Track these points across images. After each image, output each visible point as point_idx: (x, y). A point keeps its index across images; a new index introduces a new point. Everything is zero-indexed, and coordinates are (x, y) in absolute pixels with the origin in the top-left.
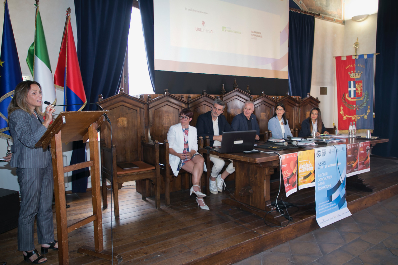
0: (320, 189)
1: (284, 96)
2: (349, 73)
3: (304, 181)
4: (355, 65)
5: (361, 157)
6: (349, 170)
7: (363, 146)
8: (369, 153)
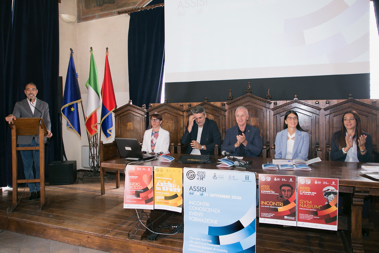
3: (166, 201)
5: (307, 201)
6: (266, 214)
7: (310, 183)
8: (333, 199)
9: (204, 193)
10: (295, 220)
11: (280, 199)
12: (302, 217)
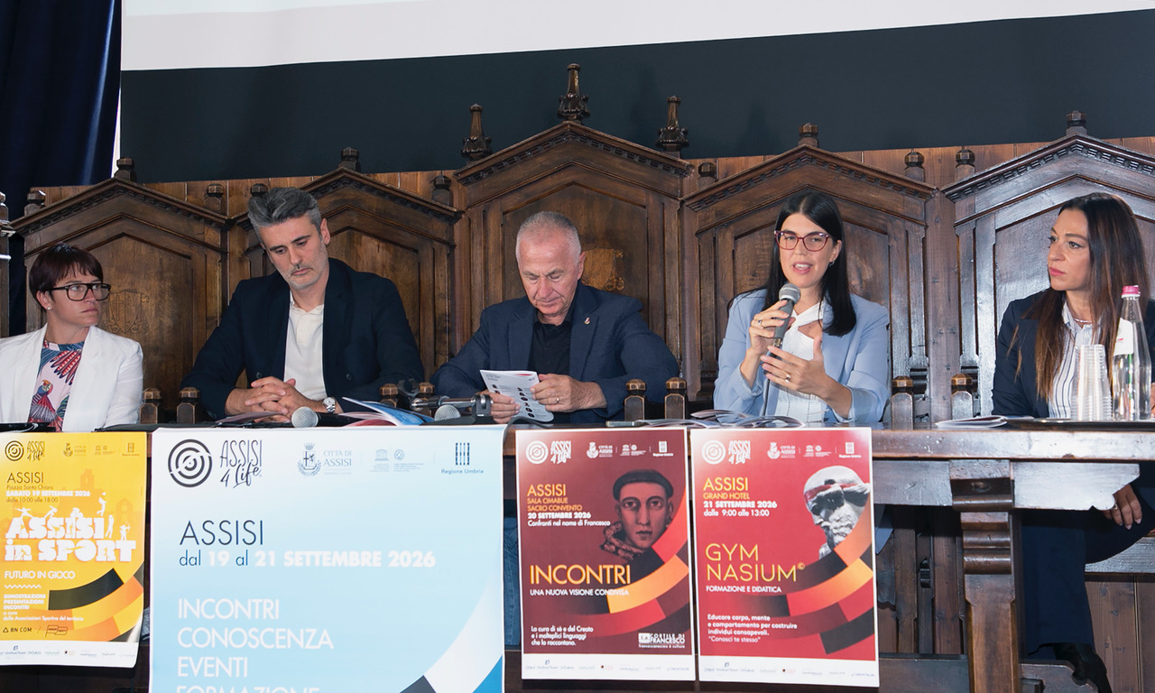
5: (738, 548)
6: (553, 629)
7: (748, 456)
8: (850, 526)
9: (257, 552)
10: (686, 651)
11: (617, 548)
12: (720, 628)
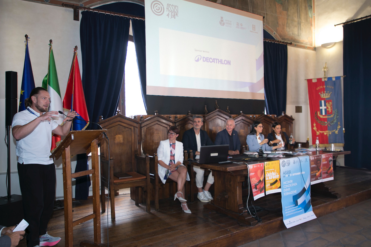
0: (286, 194)
1: (260, 115)
2: (320, 93)
3: (271, 187)
4: (324, 87)
5: (325, 167)
7: (325, 157)
8: (331, 163)
10: (322, 179)
11: (317, 168)
